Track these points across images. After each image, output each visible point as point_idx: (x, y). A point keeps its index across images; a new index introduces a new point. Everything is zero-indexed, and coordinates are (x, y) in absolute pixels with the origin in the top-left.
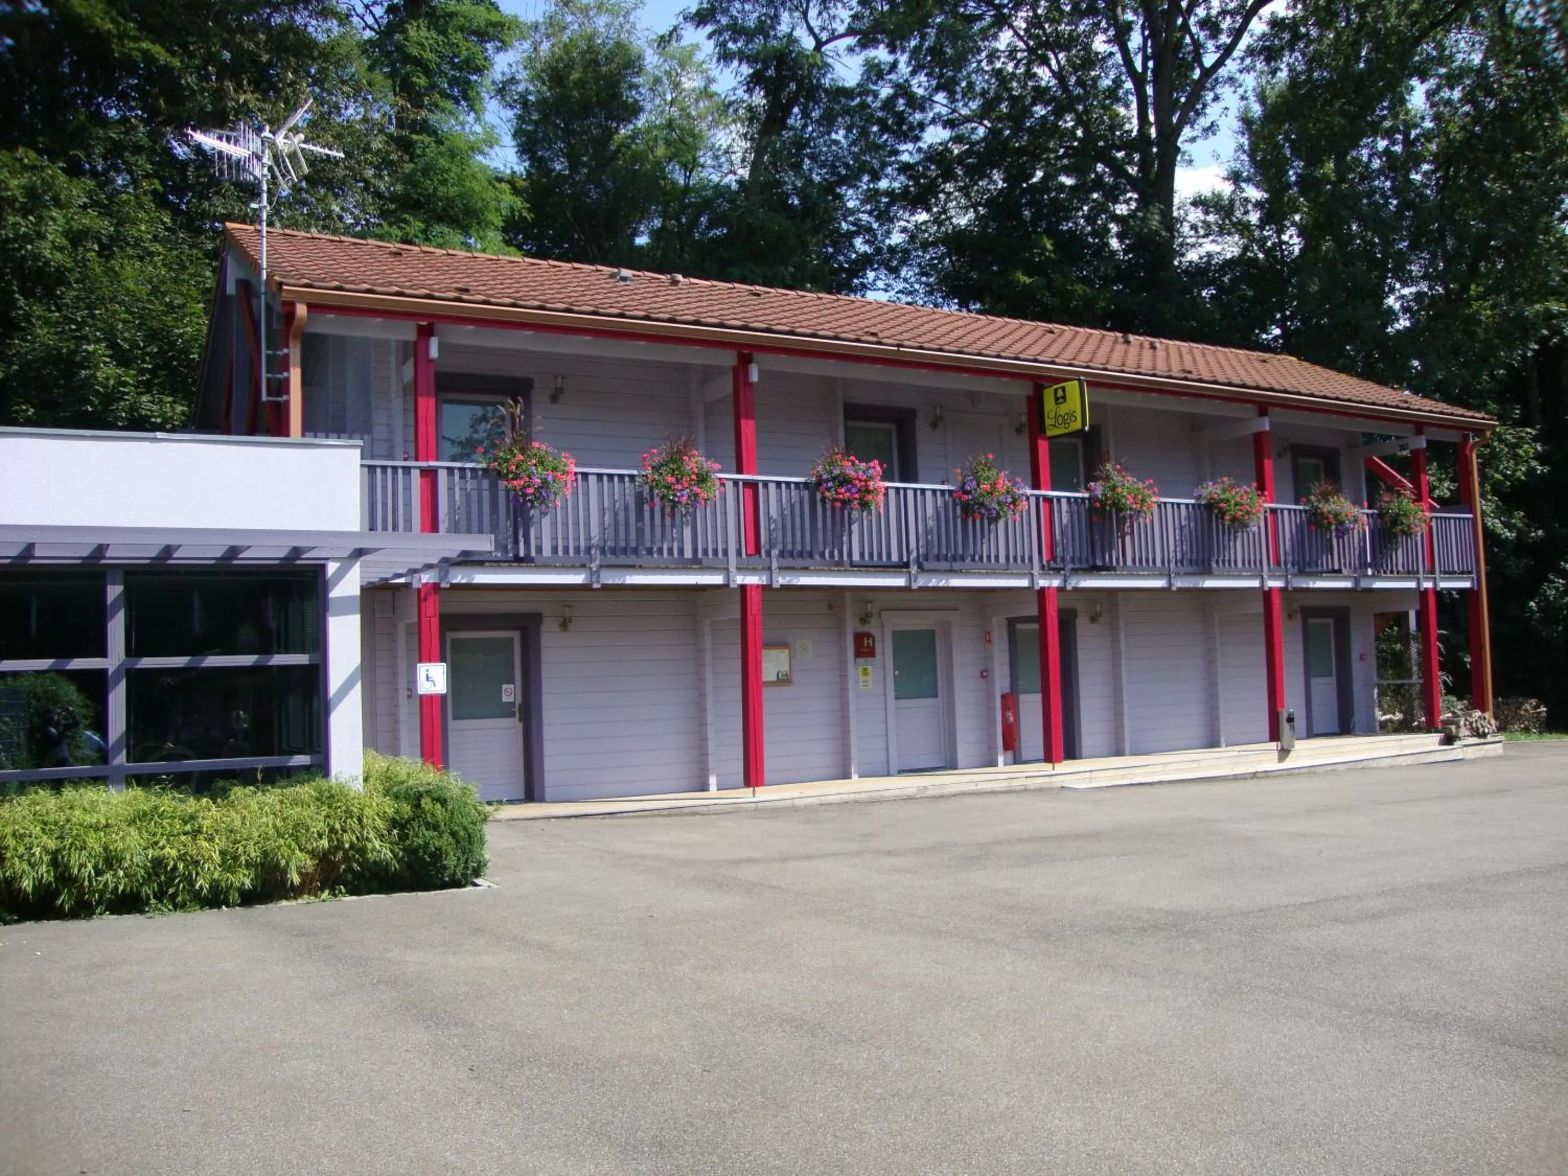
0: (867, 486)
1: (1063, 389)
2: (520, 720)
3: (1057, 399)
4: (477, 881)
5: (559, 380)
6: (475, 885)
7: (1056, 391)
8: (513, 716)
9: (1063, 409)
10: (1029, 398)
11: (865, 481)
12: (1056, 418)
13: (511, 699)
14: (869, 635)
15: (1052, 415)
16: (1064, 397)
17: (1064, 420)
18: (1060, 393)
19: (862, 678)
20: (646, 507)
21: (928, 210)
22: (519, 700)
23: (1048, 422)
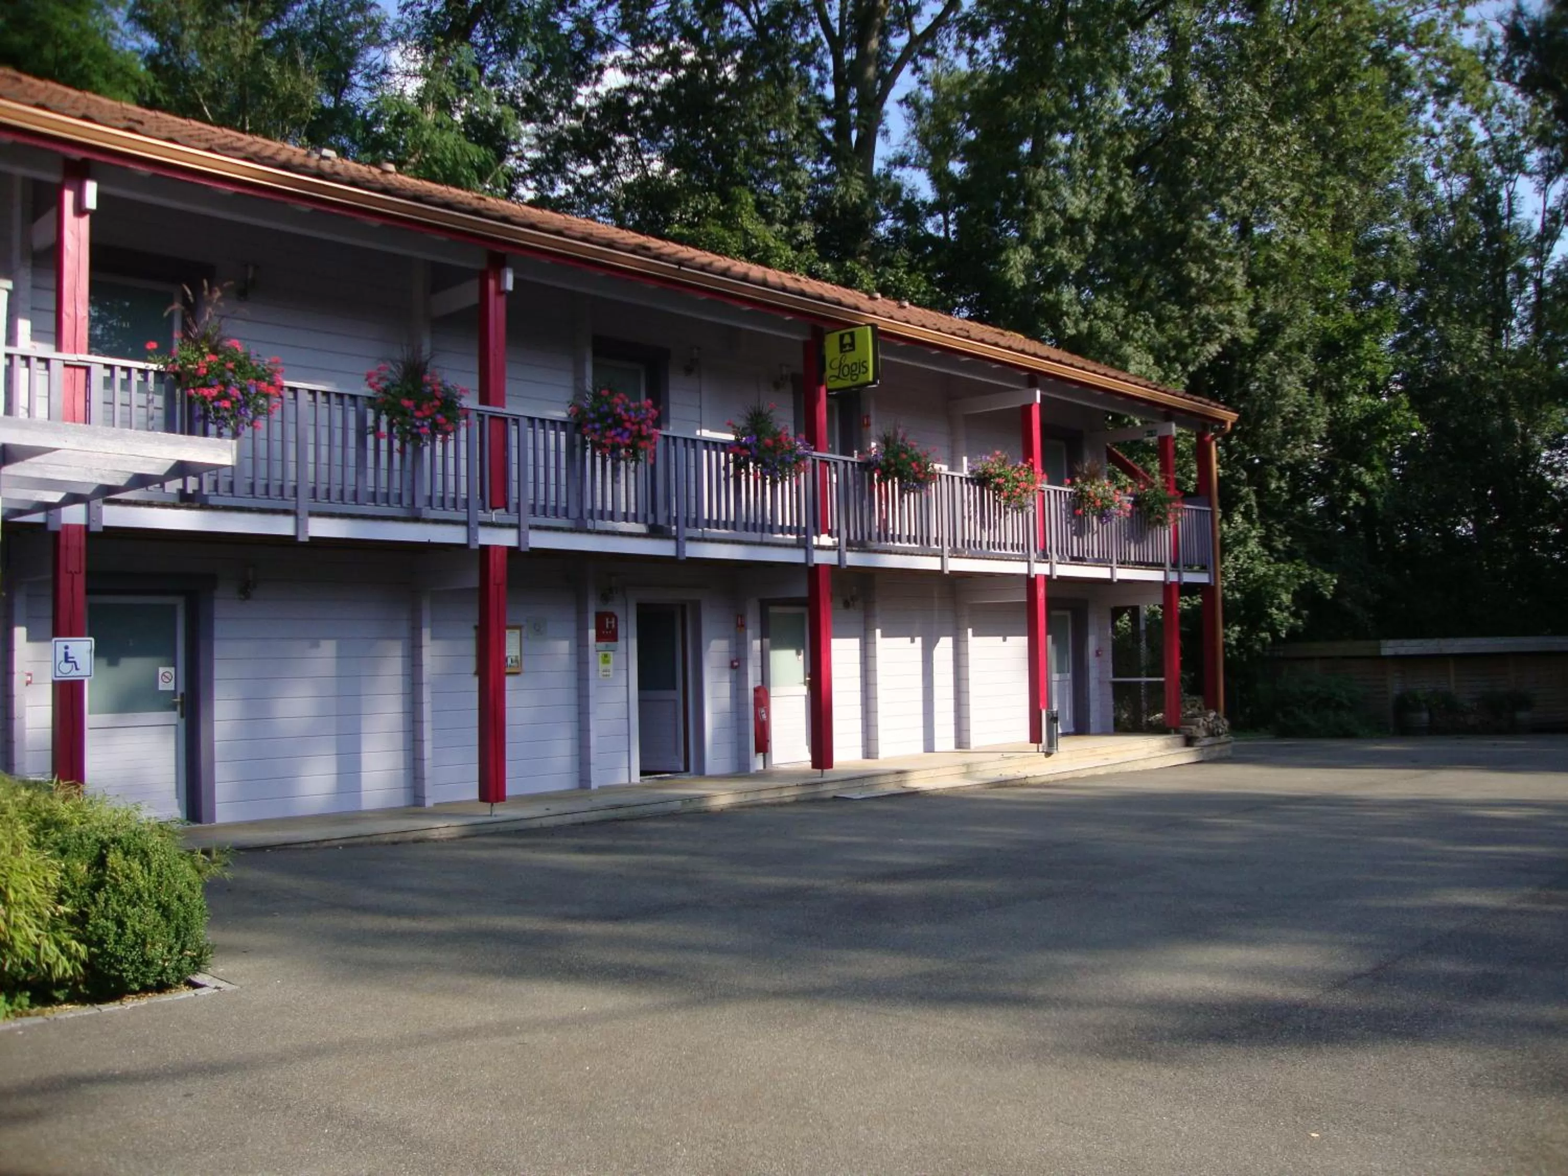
0: (640, 430)
1: (852, 335)
2: (182, 716)
3: (842, 346)
4: (198, 978)
5: (251, 270)
6: (195, 986)
7: (842, 337)
8: (175, 709)
9: (851, 358)
10: (805, 344)
11: (639, 424)
12: (841, 367)
13: (171, 687)
14: (612, 615)
15: (836, 364)
16: (852, 345)
17: (851, 372)
18: (847, 340)
19: (602, 666)
20: (370, 439)
21: (596, 162)
22: (181, 689)
23: (829, 372)
